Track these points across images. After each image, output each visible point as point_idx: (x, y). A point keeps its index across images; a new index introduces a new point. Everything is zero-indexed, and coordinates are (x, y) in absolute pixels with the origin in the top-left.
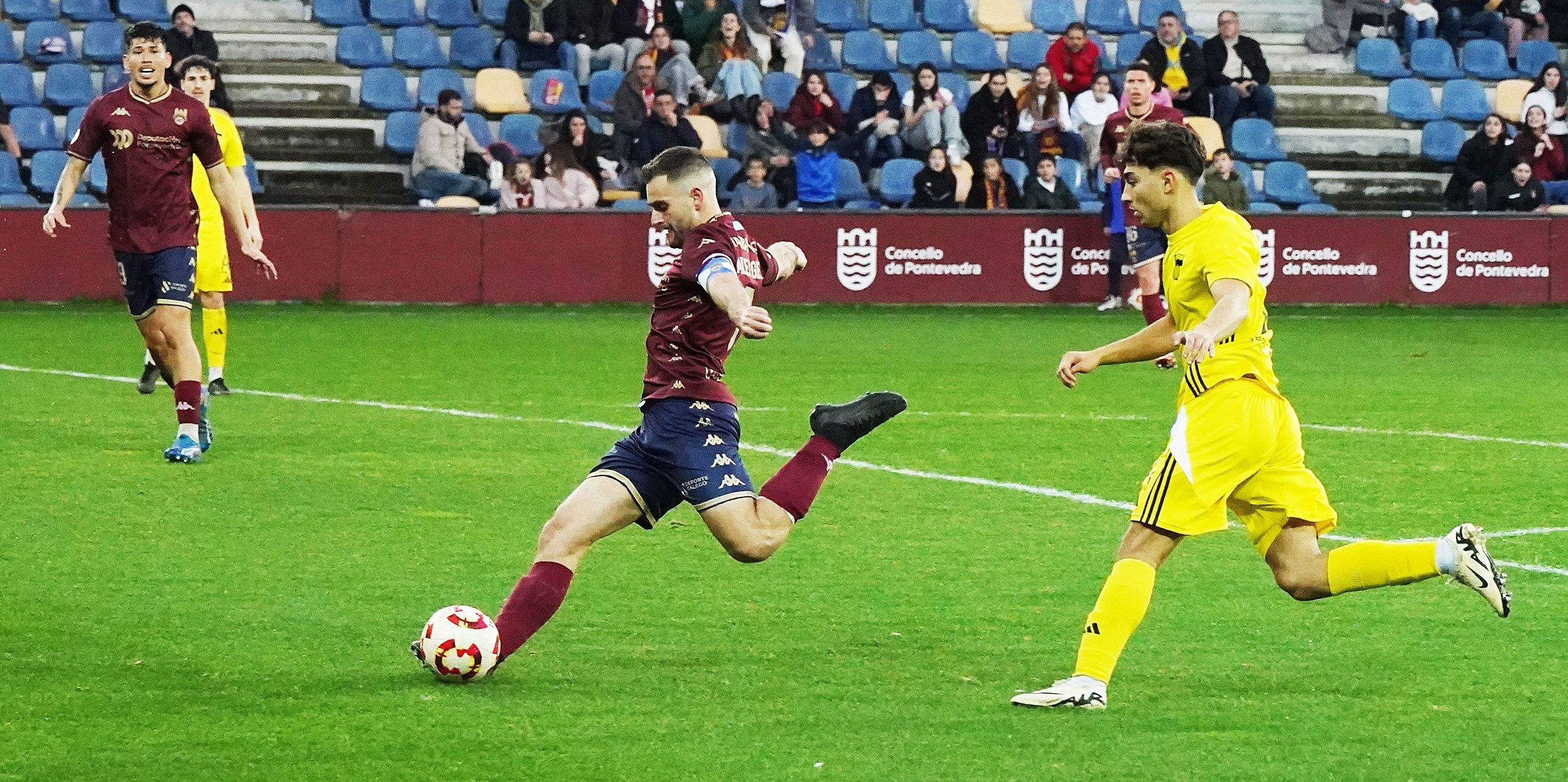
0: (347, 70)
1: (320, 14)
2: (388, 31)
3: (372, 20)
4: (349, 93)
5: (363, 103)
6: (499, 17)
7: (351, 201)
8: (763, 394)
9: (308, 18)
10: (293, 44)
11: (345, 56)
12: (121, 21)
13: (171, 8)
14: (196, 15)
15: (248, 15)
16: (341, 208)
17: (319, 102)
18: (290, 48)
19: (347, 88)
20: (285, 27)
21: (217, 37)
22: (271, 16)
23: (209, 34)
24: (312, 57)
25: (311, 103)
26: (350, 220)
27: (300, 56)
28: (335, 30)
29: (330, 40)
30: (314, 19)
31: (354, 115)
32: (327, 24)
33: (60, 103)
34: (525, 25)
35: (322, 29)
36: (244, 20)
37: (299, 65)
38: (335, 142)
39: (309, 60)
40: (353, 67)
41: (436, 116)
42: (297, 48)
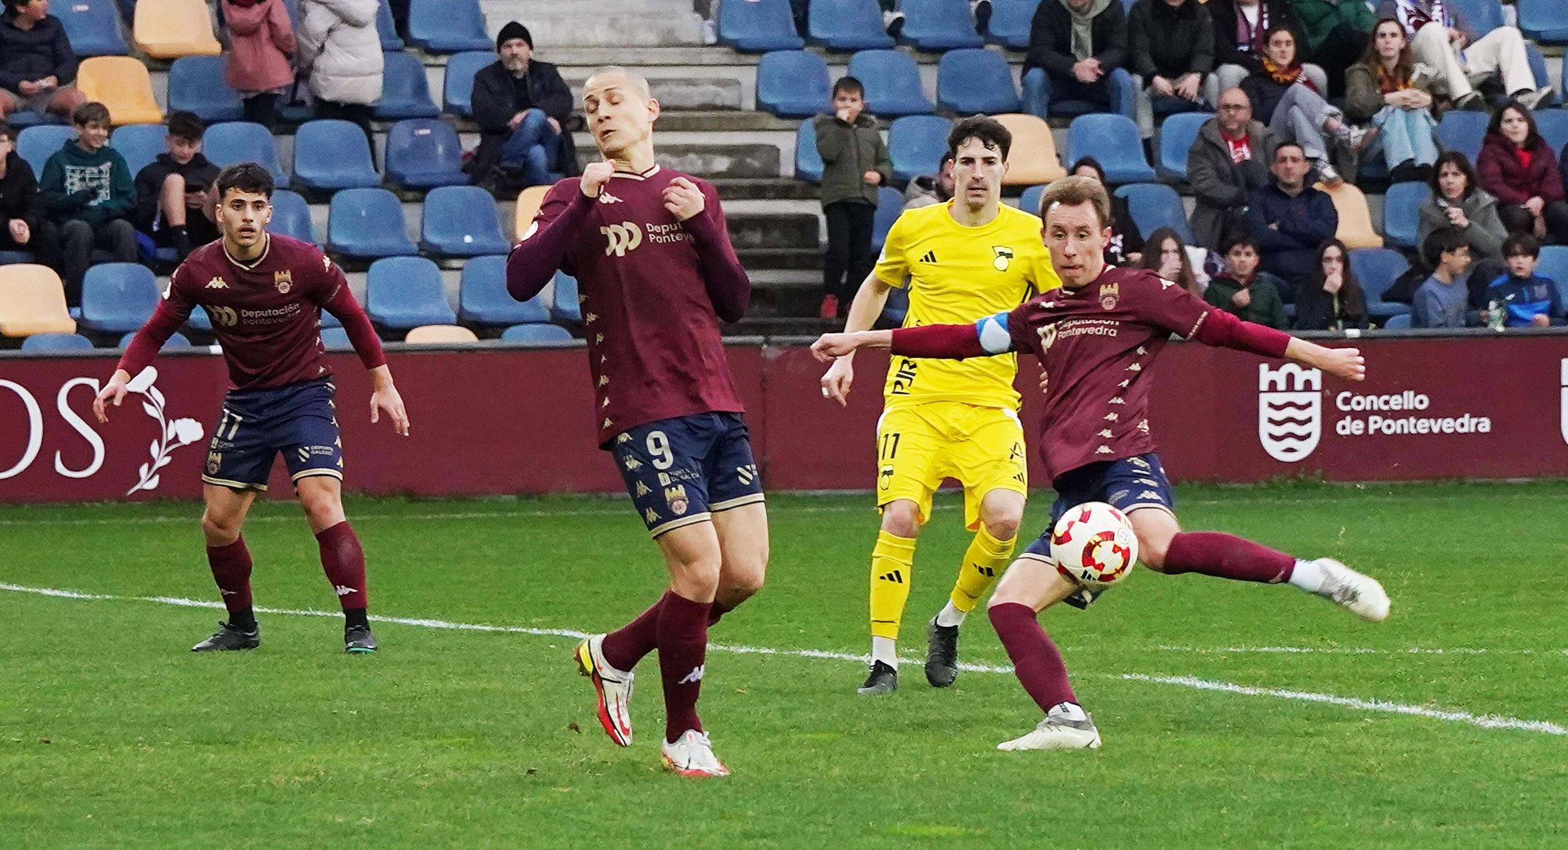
0: (774, 122)
1: (730, 35)
2: (837, 58)
3: (812, 41)
4: (777, 160)
5: (799, 174)
6: (1022, 33)
7: (782, 330)
8: (1449, 627)
9: (711, 39)
10: (689, 82)
11: (770, 99)
12: (413, 51)
13: (493, 32)
14: (535, 40)
15: (614, 38)
16: (768, 342)
17: (729, 174)
18: (684, 89)
19: (774, 150)
20: (673, 55)
21: (564, 73)
22: (652, 38)
23: (552, 67)
24: (719, 102)
25: (718, 175)
26: (780, 361)
27: (697, 101)
28: (753, 59)
29: (747, 76)
30: (721, 42)
31: (785, 193)
32: (741, 50)
33: (319, 184)
34: (1063, 45)
35: (733, 58)
36: (609, 46)
37: (697, 114)
38: (756, 237)
39: (714, 108)
40: (782, 116)
41: (933, 192)
42: (691, 88)
